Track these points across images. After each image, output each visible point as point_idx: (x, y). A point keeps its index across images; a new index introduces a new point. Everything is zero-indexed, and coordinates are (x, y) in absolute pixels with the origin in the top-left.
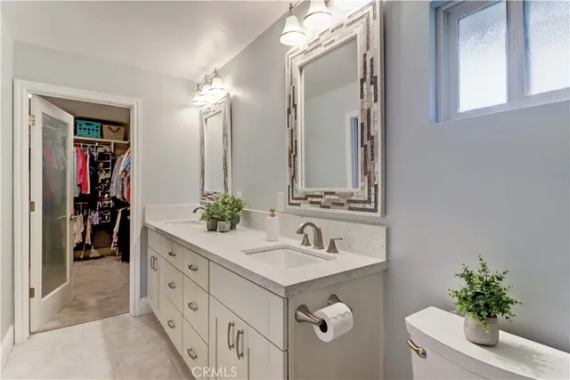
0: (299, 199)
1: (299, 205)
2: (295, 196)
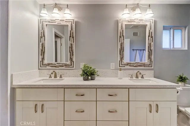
1: (124, 67)
2: (123, 64)
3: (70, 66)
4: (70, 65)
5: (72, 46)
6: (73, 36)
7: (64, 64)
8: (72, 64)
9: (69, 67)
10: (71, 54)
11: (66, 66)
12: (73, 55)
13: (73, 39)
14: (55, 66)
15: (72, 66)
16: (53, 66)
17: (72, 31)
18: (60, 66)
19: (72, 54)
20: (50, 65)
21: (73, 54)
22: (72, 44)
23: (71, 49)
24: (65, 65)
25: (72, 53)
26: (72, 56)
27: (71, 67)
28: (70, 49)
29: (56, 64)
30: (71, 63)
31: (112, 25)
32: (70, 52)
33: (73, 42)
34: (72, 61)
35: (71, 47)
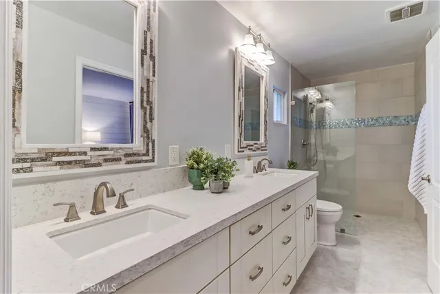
0: (243, 148)
1: (243, 151)
2: (242, 146)
3: (144, 158)
4: (144, 155)
5: (148, 87)
6: (151, 51)
7: (122, 153)
8: (151, 151)
9: (139, 162)
10: (145, 114)
11: (129, 159)
12: (151, 119)
13: (151, 63)
14: (84, 161)
15: (150, 158)
16: (69, 163)
17: (149, 34)
18: (106, 160)
19: (148, 116)
20: (55, 159)
21: (151, 114)
22: (148, 80)
23: (145, 95)
24: (127, 155)
25: (148, 113)
26: (148, 120)
27: (146, 161)
28: (142, 96)
29: (85, 153)
30: (148, 145)
31: (224, 54)
32: (142, 106)
33: (151, 74)
34: (148, 137)
35: (145, 90)
